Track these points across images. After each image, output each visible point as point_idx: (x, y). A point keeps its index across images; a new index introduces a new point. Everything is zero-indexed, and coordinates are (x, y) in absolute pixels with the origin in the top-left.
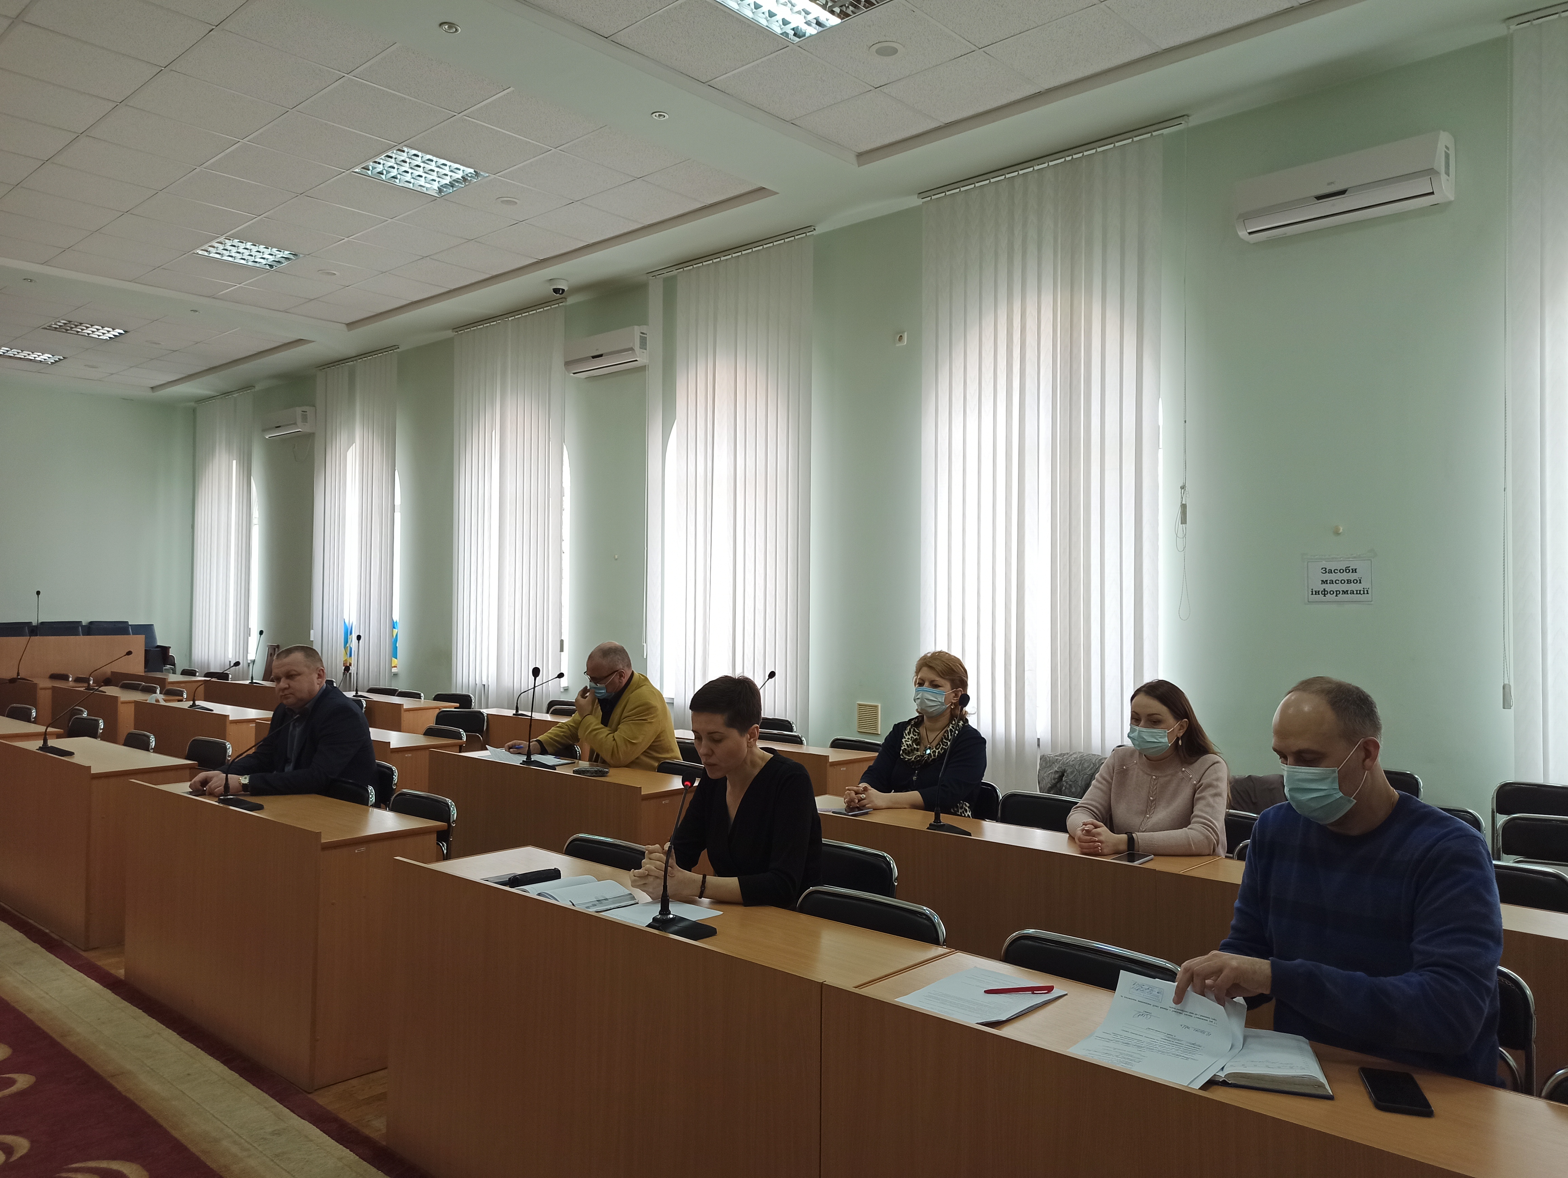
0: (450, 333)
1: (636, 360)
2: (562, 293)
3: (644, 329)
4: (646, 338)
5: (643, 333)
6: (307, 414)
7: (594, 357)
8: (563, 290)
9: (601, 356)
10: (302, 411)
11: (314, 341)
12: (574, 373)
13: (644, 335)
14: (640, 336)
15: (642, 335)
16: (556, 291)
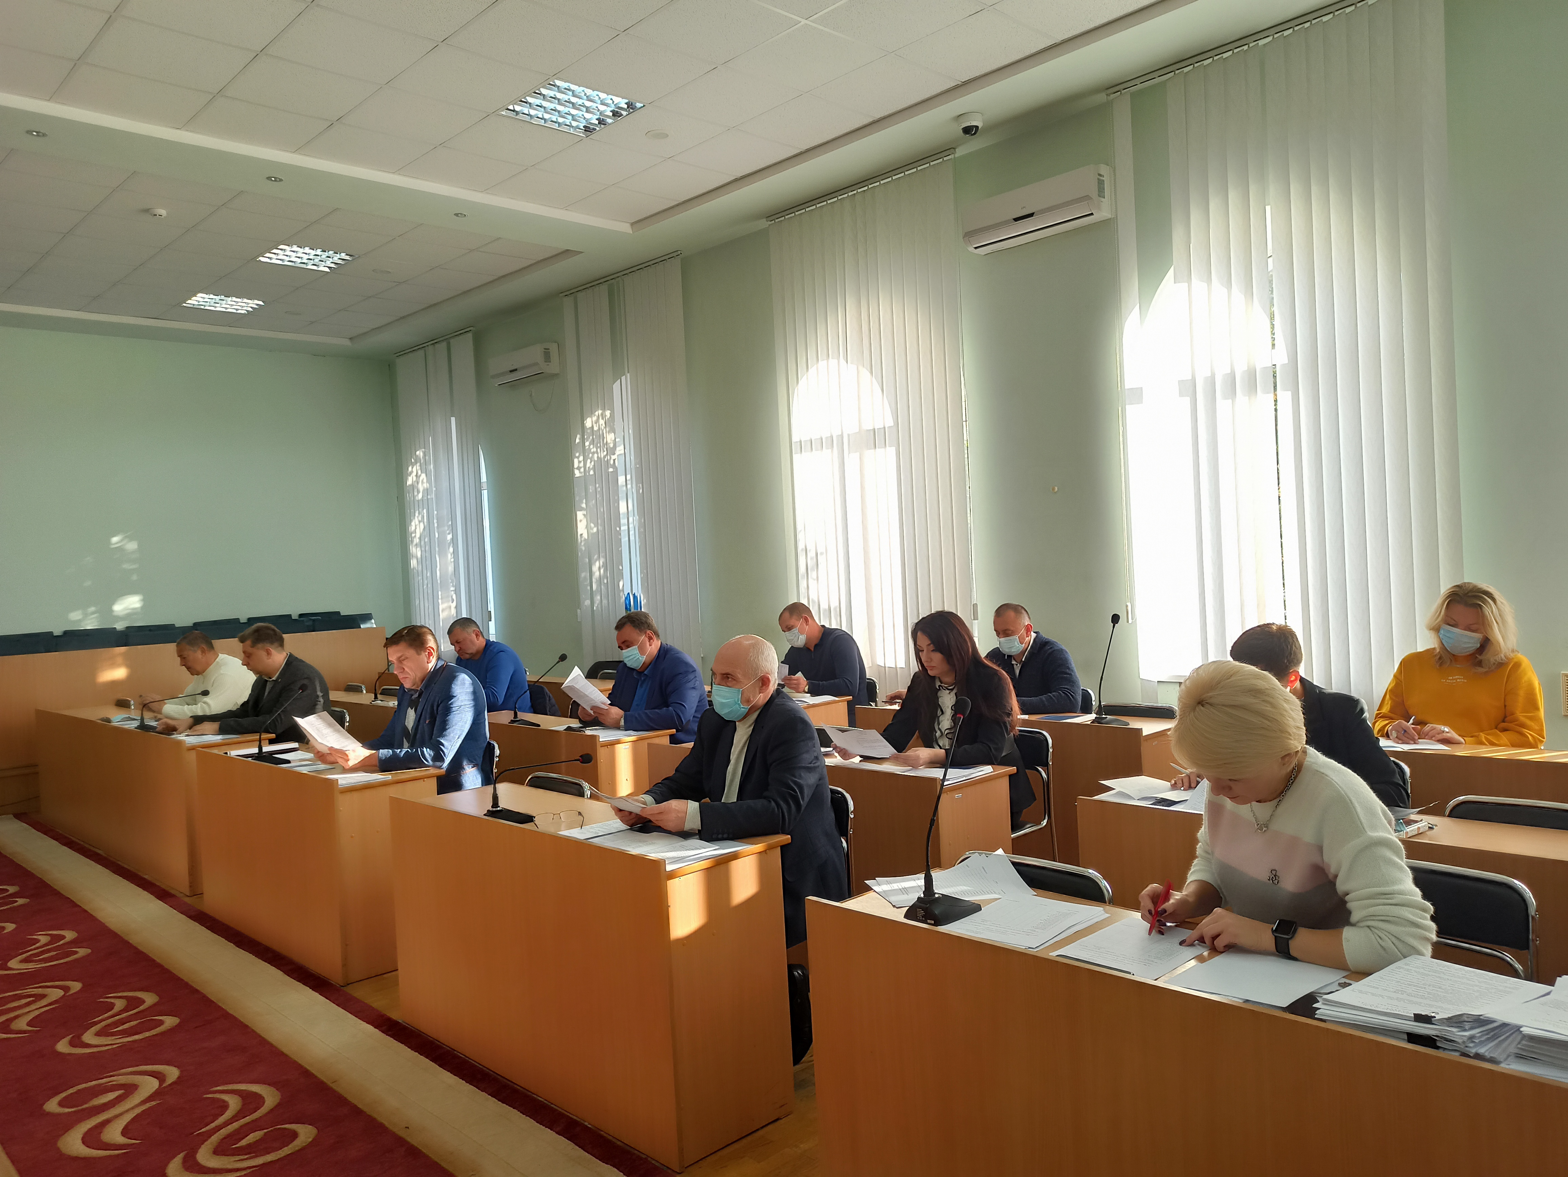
0: (764, 224)
1: (1092, 214)
2: (975, 134)
3: (1104, 170)
4: (1104, 181)
5: (1100, 175)
6: (549, 352)
7: (1016, 220)
8: (977, 127)
9: (1031, 215)
10: (545, 349)
11: (582, 252)
12: (976, 248)
13: (1101, 178)
14: (1098, 179)
15: (1099, 177)
16: (967, 130)
